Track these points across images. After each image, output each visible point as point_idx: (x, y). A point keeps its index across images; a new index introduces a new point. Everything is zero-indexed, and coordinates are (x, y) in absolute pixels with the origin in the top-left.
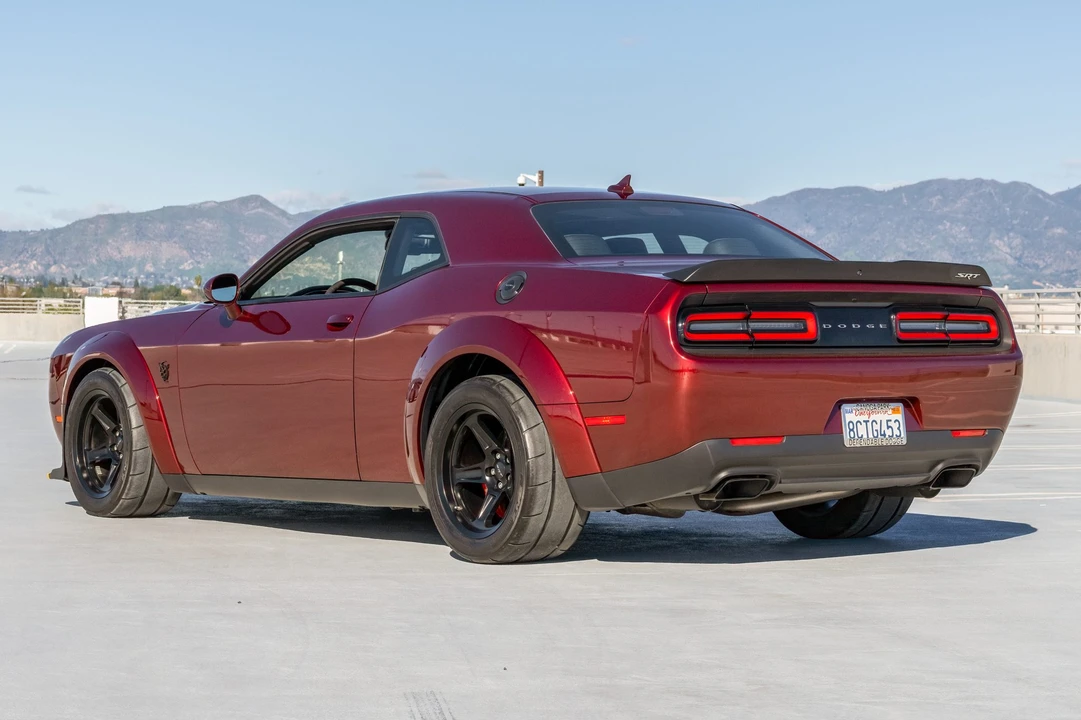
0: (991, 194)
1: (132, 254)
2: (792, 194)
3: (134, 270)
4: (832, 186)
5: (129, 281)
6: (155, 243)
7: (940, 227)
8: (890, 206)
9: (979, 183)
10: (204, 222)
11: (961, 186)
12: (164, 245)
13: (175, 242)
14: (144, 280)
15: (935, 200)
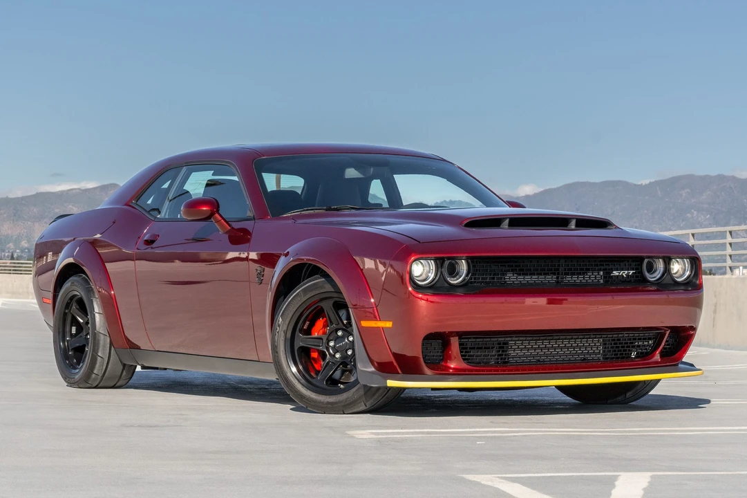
0: (731, 187)
1: (10, 232)
2: (564, 186)
3: (11, 245)
4: (598, 181)
5: (7, 254)
6: (29, 223)
7: (689, 215)
8: (647, 198)
9: (721, 178)
10: (70, 206)
11: (706, 181)
12: (37, 225)
13: (45, 223)
14: (19, 254)
15: (684, 193)
